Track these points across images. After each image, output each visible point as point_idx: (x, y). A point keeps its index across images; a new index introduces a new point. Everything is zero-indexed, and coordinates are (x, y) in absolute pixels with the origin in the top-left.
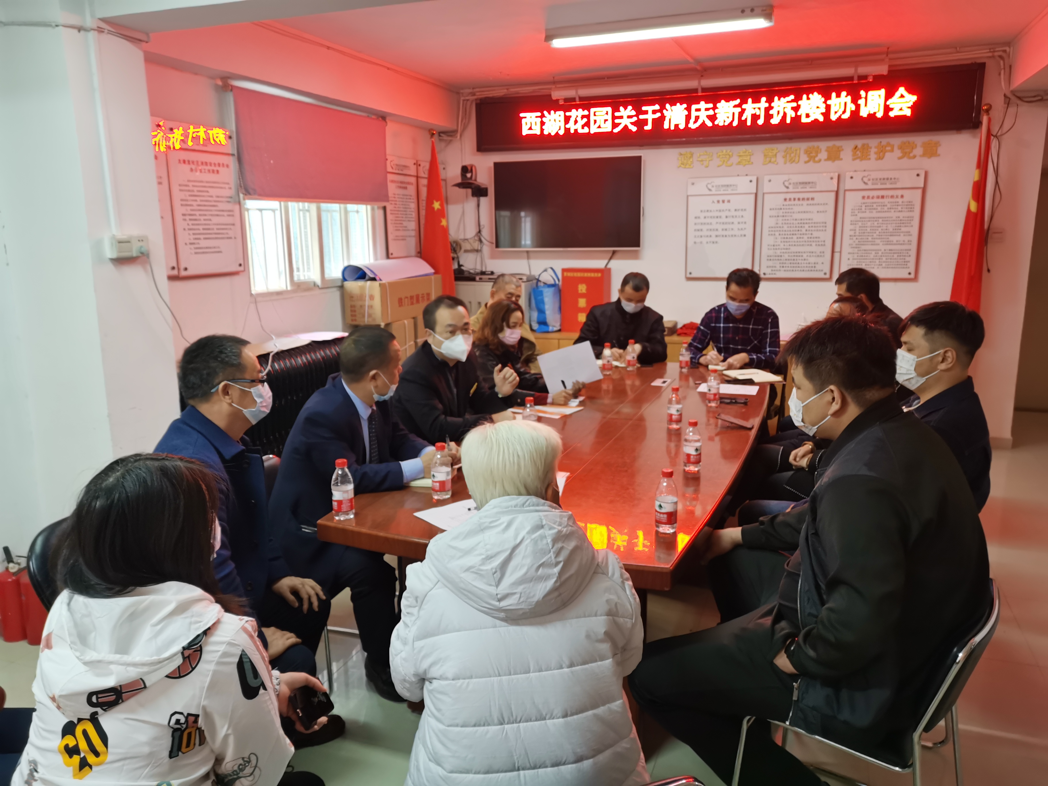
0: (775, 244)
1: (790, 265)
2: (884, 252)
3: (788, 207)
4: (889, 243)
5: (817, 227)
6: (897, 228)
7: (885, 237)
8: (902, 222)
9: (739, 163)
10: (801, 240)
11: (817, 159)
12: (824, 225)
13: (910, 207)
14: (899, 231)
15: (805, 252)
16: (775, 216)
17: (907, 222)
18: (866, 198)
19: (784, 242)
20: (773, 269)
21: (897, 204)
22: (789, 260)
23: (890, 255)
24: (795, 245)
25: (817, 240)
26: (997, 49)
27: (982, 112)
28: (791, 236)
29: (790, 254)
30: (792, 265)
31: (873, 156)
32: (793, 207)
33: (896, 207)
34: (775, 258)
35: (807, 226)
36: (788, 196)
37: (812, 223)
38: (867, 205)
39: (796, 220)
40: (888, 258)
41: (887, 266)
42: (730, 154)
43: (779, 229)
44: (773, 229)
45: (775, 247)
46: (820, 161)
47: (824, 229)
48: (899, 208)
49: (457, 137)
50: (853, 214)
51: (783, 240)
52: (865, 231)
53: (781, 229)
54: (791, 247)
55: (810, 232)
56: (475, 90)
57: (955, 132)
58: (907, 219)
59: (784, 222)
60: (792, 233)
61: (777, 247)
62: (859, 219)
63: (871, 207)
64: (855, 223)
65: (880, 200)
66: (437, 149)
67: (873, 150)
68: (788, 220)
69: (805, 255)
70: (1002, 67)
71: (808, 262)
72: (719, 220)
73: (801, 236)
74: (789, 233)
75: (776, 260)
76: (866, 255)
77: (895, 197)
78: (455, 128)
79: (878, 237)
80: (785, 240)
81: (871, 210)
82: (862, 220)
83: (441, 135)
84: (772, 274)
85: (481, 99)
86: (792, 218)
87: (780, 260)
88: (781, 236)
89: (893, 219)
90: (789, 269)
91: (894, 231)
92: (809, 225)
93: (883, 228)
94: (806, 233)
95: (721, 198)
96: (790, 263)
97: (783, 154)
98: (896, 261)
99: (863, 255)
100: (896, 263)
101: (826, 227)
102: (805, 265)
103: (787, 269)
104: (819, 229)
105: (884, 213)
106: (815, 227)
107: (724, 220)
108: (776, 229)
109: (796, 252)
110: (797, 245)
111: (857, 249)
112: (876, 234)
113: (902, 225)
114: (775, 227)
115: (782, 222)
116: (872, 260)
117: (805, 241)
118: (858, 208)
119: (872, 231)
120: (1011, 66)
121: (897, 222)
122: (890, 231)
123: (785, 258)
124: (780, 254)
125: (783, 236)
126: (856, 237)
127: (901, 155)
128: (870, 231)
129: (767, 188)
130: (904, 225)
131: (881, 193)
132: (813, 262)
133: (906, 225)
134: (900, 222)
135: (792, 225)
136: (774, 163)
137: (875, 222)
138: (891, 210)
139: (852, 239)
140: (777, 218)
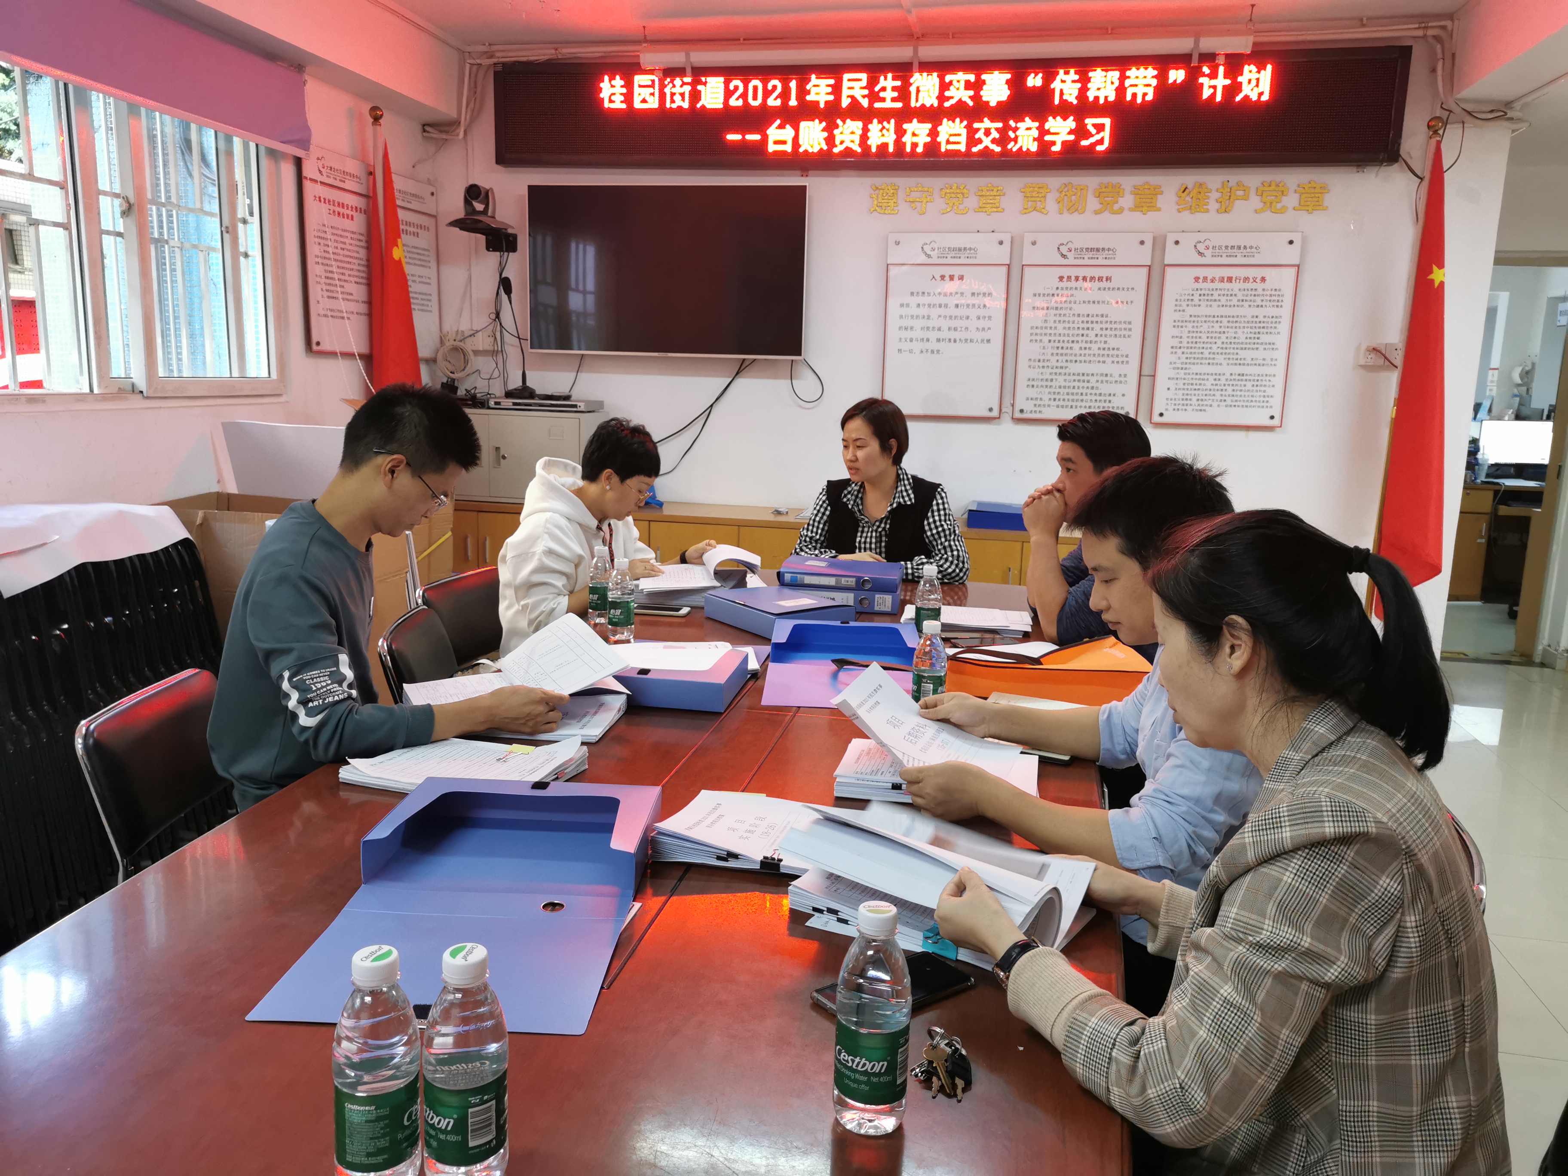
0: (1042, 358)
1: (1066, 397)
2: (1229, 377)
3: (1065, 292)
4: (1239, 362)
5: (1115, 329)
6: (1253, 336)
7: (1232, 351)
8: (1262, 325)
9: (980, 209)
10: (1087, 352)
11: (1116, 207)
12: (1128, 326)
13: (1276, 298)
14: (1256, 341)
15: (1093, 375)
16: (1043, 308)
17: (1270, 325)
18: (1200, 280)
19: (1057, 354)
20: (1038, 402)
21: (1253, 293)
22: (1065, 387)
23: (1240, 383)
24: (1076, 361)
25: (1115, 352)
26: (1431, 24)
28: (1070, 345)
29: (1067, 377)
30: (1071, 397)
31: (1213, 206)
32: (1074, 292)
33: (1252, 298)
34: (1040, 383)
35: (1097, 327)
36: (1065, 272)
37: (1107, 322)
38: (1202, 292)
40: (1235, 388)
41: (1233, 404)
42: (965, 191)
43: (1048, 331)
44: (1038, 331)
45: (1041, 364)
46: (1121, 211)
47: (1127, 333)
48: (1258, 299)
49: (458, 135)
50: (1178, 308)
51: (1055, 351)
52: (1198, 340)
53: (1053, 332)
54: (1069, 364)
55: (1103, 339)
56: (494, 48)
57: (1354, 169)
59: (1058, 318)
60: (1071, 339)
61: (1045, 364)
62: (1188, 319)
63: (1210, 298)
64: (1180, 324)
65: (1226, 285)
67: (1215, 195)
68: (1065, 315)
69: (1093, 379)
70: (1440, 55)
71: (1098, 392)
72: (942, 311)
73: (1088, 345)
74: (1066, 339)
75: (1042, 386)
76: (1198, 382)
77: (1251, 280)
78: (454, 115)
79: (1220, 351)
80: (1060, 351)
81: (1209, 303)
82: (1193, 319)
83: (427, 128)
84: (1035, 412)
85: (504, 64)
86: (1072, 312)
87: (1051, 386)
88: (1052, 344)
89: (1246, 320)
90: (1065, 403)
91: (1248, 341)
92: (1101, 326)
93: (1229, 335)
94: (1096, 339)
95: (947, 271)
96: (1068, 394)
97: (1058, 195)
98: (1251, 394)
99: (1194, 382)
100: (1250, 399)
101: (1130, 330)
102: (1093, 398)
103: (1061, 403)
104: (1118, 333)
105: (1232, 308)
106: (1111, 329)
107: (953, 311)
108: (1044, 331)
109: (1079, 375)
110: (1081, 362)
111: (1183, 371)
112: (1217, 345)
113: (1261, 330)
114: (1042, 328)
115: (1055, 318)
116: (1208, 392)
117: (1094, 355)
118: (1187, 297)
119: (1209, 340)
120: (1454, 55)
121: (1254, 325)
122: (1240, 341)
123: (1058, 384)
124: (1050, 377)
125: (1057, 344)
126: (1182, 350)
127: (1261, 205)
128: (1206, 340)
129: (1030, 255)
130: (1265, 330)
131: (1226, 272)
132: (1107, 392)
133: (1269, 331)
134: (1258, 325)
135: (1071, 325)
136: (1042, 210)
137: (1215, 325)
138: (1244, 303)
139: (1176, 353)
140: (1045, 311)
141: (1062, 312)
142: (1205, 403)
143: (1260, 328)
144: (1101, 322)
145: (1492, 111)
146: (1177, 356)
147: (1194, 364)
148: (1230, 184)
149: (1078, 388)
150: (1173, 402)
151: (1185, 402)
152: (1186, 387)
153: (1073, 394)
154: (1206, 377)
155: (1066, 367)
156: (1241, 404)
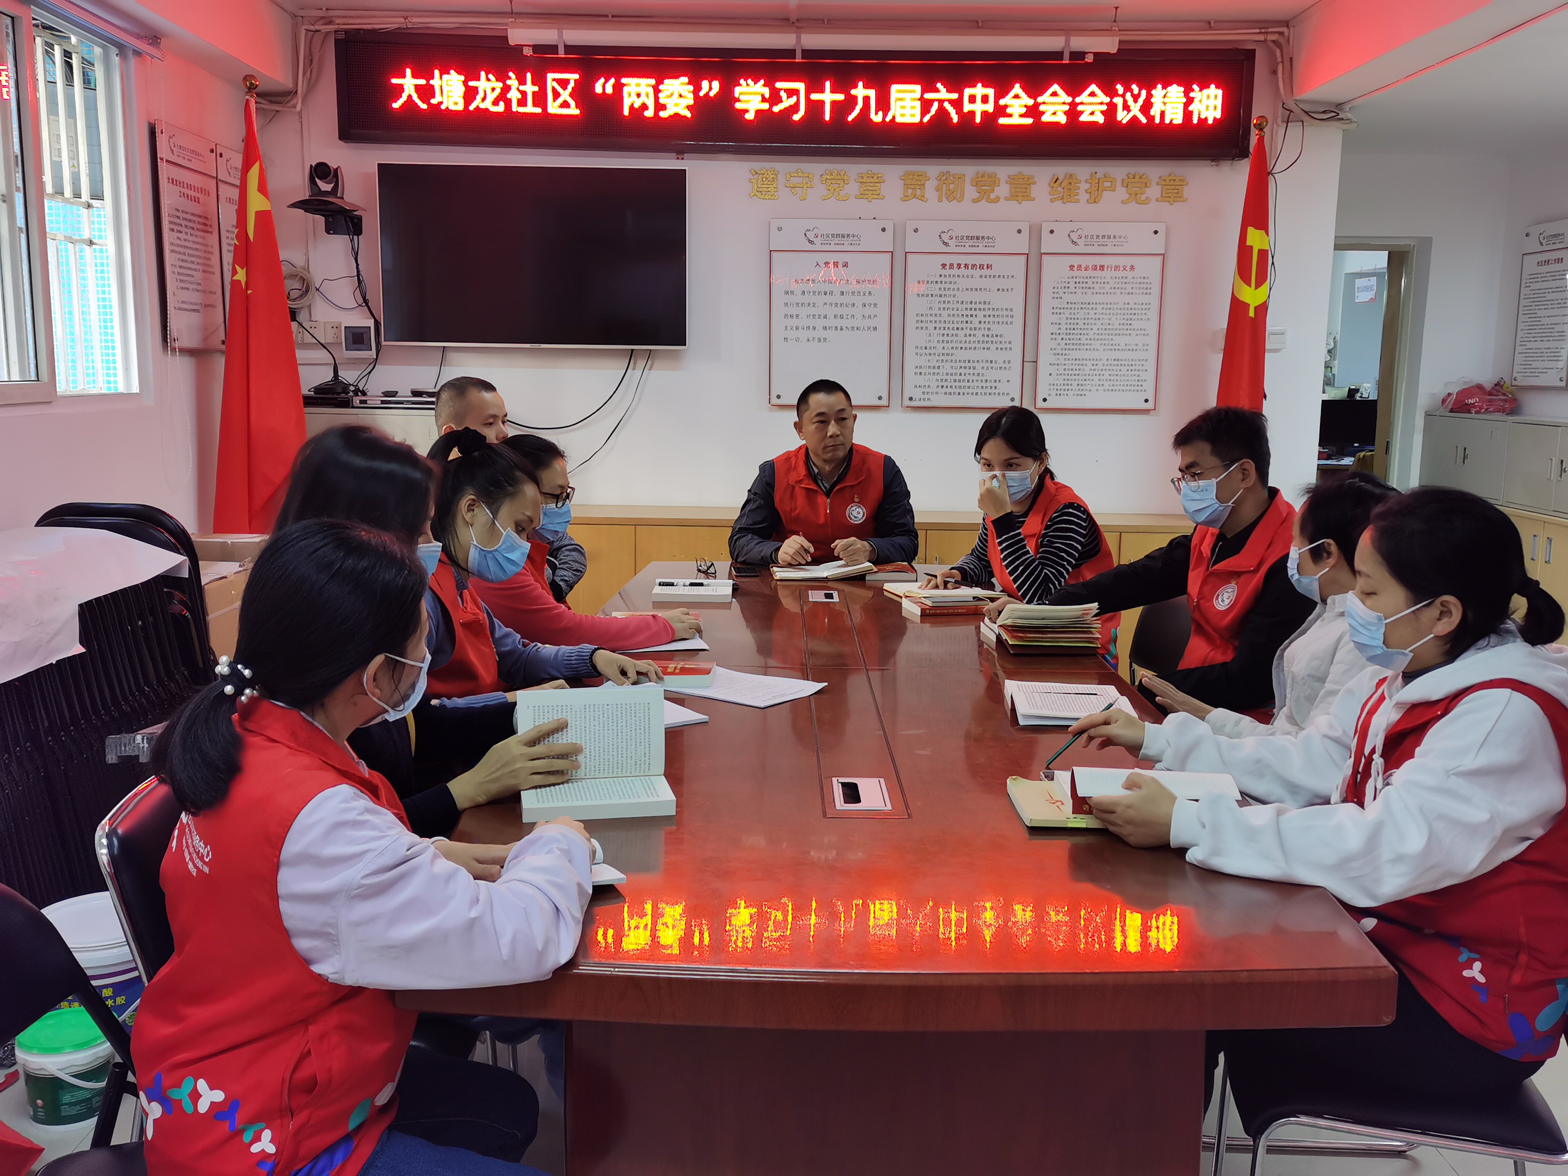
0: (928, 345)
1: (954, 384)
2: (1106, 363)
3: (948, 279)
4: (1113, 347)
5: (998, 316)
6: (1125, 322)
7: (1107, 337)
8: (1133, 312)
9: (862, 195)
10: (972, 339)
11: (993, 196)
12: (1010, 313)
13: (1145, 286)
14: (1129, 327)
16: (927, 295)
17: (1140, 312)
18: (1075, 269)
19: (943, 341)
21: (1124, 280)
22: (952, 374)
23: (1115, 368)
24: (962, 348)
25: (999, 339)
26: (1270, 30)
28: (956, 332)
29: (953, 364)
31: (1083, 196)
32: (956, 279)
33: (1123, 286)
34: (927, 371)
35: (980, 314)
36: (948, 259)
37: (989, 309)
38: (1077, 281)
39: (962, 303)
40: (1112, 373)
41: (1111, 388)
42: (845, 177)
43: (934, 319)
44: (924, 318)
45: (928, 351)
46: (997, 200)
47: (1009, 320)
48: (1129, 286)
49: (294, 106)
50: (1056, 295)
51: (941, 338)
52: (1076, 326)
53: (938, 319)
54: (954, 351)
55: (987, 326)
56: (331, 14)
57: (1208, 164)
58: (1141, 307)
59: (942, 306)
60: (956, 326)
61: (932, 351)
62: (1065, 306)
63: (1084, 285)
64: (1058, 311)
65: (1099, 273)
67: (1084, 186)
68: (949, 302)
69: (979, 366)
70: (1279, 62)
71: (984, 379)
72: (828, 299)
73: (972, 332)
74: (951, 326)
75: (929, 374)
76: (1078, 368)
77: (1122, 269)
78: (289, 85)
79: (1096, 337)
80: (946, 338)
81: (1084, 291)
82: (1069, 306)
84: (924, 399)
85: (345, 32)
86: (955, 299)
87: (938, 373)
88: (937, 331)
89: (1119, 306)
90: (953, 390)
91: (1121, 327)
92: (984, 313)
93: (1104, 322)
94: (980, 326)
95: (832, 258)
96: (955, 380)
97: (936, 182)
98: (1125, 378)
99: (1074, 367)
100: (1126, 383)
101: (1012, 316)
103: (949, 390)
104: (1000, 320)
105: (1106, 295)
106: (994, 316)
107: (838, 299)
108: (929, 318)
109: (964, 361)
110: (966, 348)
111: (1064, 357)
112: (1093, 332)
113: (1133, 317)
114: (927, 315)
115: (940, 305)
116: (1087, 377)
117: (979, 342)
118: (1063, 285)
120: (1291, 59)
121: (1126, 312)
122: (1114, 327)
123: (945, 371)
124: (937, 364)
125: (942, 332)
126: (1062, 336)
127: (1127, 196)
128: (1083, 327)
129: (912, 243)
130: (1136, 317)
131: (1098, 261)
132: (993, 379)
133: (1140, 317)
134: (1129, 312)
135: (955, 312)
136: (922, 198)
137: (1091, 311)
138: (1116, 290)
139: (1055, 339)
140: (930, 298)
141: (947, 299)
142: (1084, 387)
143: (1131, 314)
144: (984, 309)
145: (1325, 112)
146: (1057, 342)
147: (1073, 349)
148: (1098, 176)
149: (965, 374)
150: (1056, 388)
151: (1066, 387)
152: (1066, 372)
153: (960, 381)
154: (1084, 362)
155: (952, 354)
156: (1118, 388)
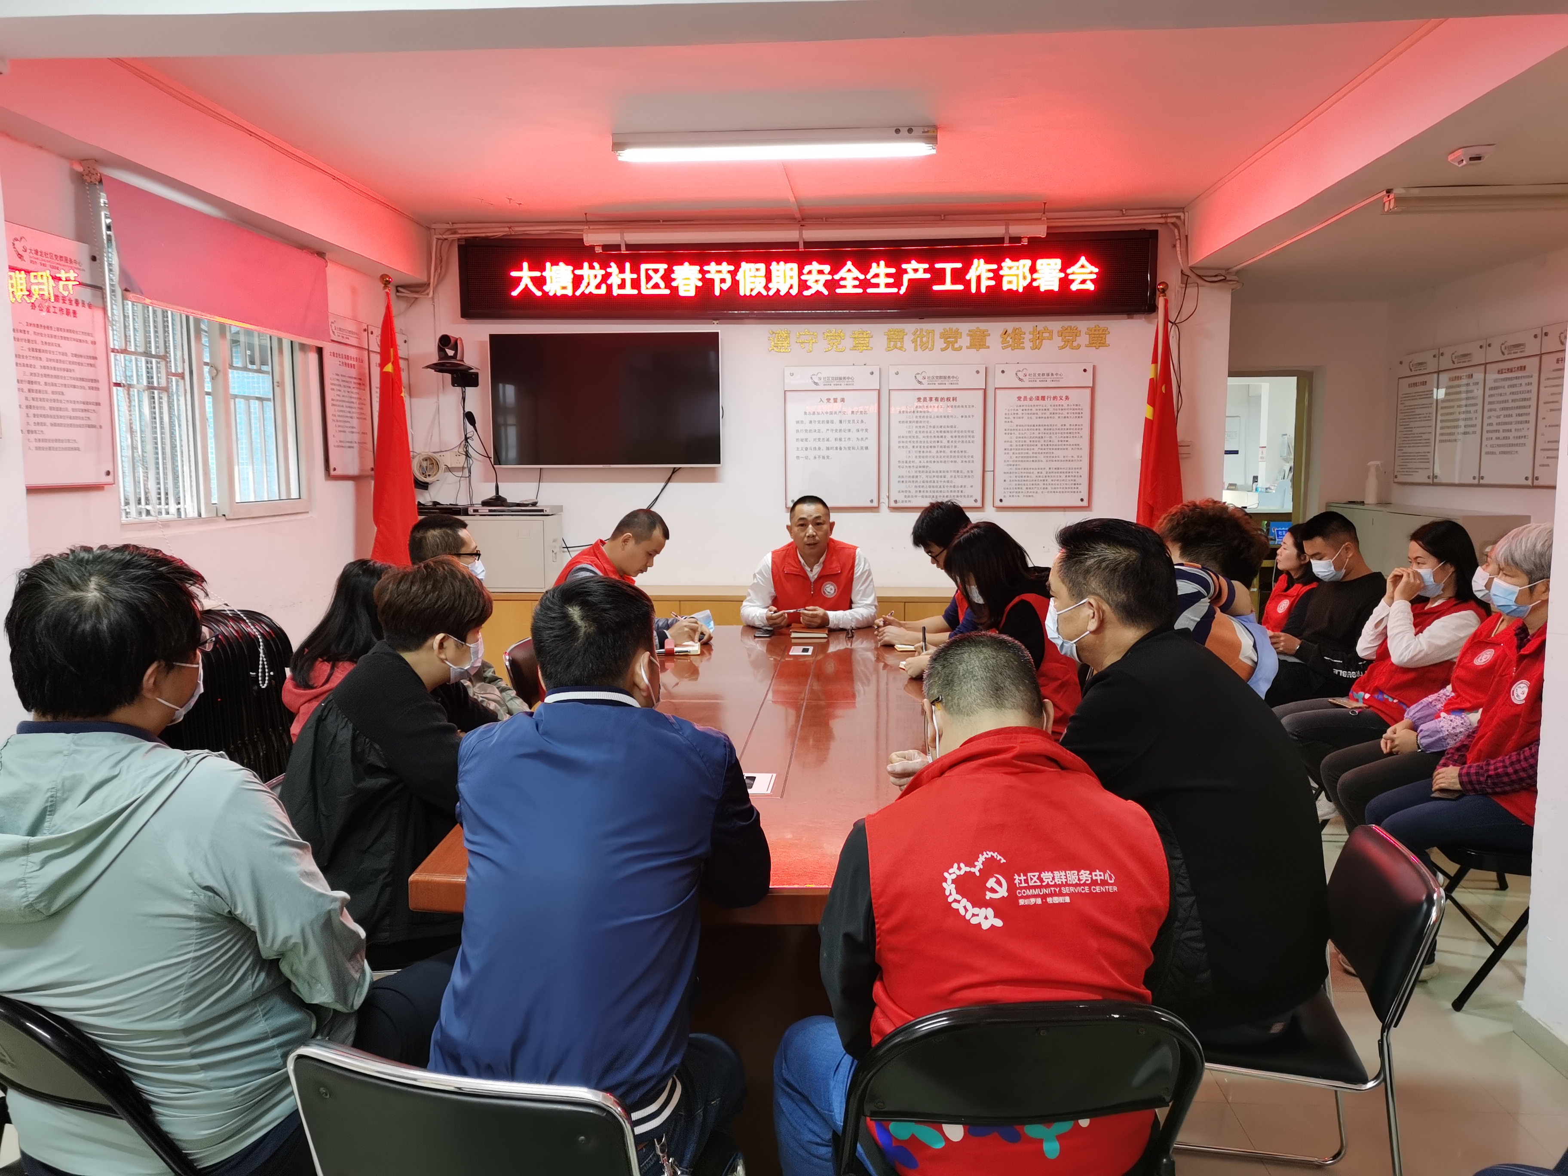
0: (908, 460)
1: (929, 489)
2: (1048, 471)
3: (923, 410)
4: (1054, 459)
5: (962, 437)
6: (1063, 439)
7: (1049, 451)
8: (1069, 431)
9: (854, 348)
10: (942, 454)
11: (956, 346)
12: (971, 434)
13: (1078, 411)
14: (1066, 443)
15: (947, 472)
16: (907, 422)
17: (1074, 431)
18: (1022, 399)
19: (920, 457)
20: (907, 494)
21: (1061, 407)
22: (927, 482)
23: (1056, 475)
24: (934, 462)
25: (963, 454)
26: (1169, 215)
27: (1158, 293)
28: (929, 449)
29: (928, 474)
30: (932, 489)
31: (1028, 344)
32: (929, 409)
33: (1061, 411)
34: (908, 479)
35: (948, 435)
36: (922, 394)
37: (955, 431)
38: (1024, 408)
39: (934, 427)
40: (1053, 479)
41: (1053, 490)
42: (842, 334)
43: (912, 439)
44: (904, 440)
45: (908, 465)
46: (960, 348)
47: (971, 439)
48: (1065, 412)
49: (428, 294)
50: (1007, 420)
51: (918, 455)
52: (1024, 443)
53: (915, 440)
54: (929, 464)
55: (954, 444)
56: (456, 226)
57: (1126, 316)
58: (1075, 427)
59: (918, 430)
60: (929, 445)
61: (911, 465)
62: (1015, 428)
63: (1030, 412)
64: (1010, 432)
65: (1041, 402)
66: (394, 311)
68: (923, 427)
69: (948, 475)
70: (1177, 237)
71: (952, 485)
72: (830, 426)
73: (943, 449)
74: (926, 445)
75: (910, 482)
76: (1025, 474)
77: (1059, 398)
78: (424, 279)
79: (1040, 451)
80: (922, 454)
81: (1030, 416)
82: (1018, 428)
83: (400, 289)
84: (906, 501)
85: (466, 239)
86: (929, 425)
87: (916, 481)
88: (915, 449)
89: (1057, 428)
90: (930, 494)
91: (1060, 443)
92: (951, 434)
93: (1046, 439)
94: (948, 444)
95: (832, 395)
96: (930, 487)
97: (913, 337)
98: (1065, 482)
99: (1023, 475)
100: (1065, 486)
101: (973, 437)
102: (949, 489)
103: (922, 494)
104: (964, 439)
105: (1047, 419)
106: (959, 436)
107: (837, 426)
108: (909, 439)
109: (937, 472)
110: (938, 462)
111: (1015, 467)
112: (1037, 447)
113: (1069, 435)
114: (907, 437)
115: (917, 429)
116: (1034, 483)
117: (948, 457)
118: (1013, 412)
119: (1032, 443)
120: (1187, 236)
121: (1063, 431)
122: (1054, 443)
123: (922, 480)
124: (916, 474)
125: (919, 449)
126: (1013, 451)
127: (1062, 343)
128: (1030, 443)
129: (894, 382)
130: (1072, 435)
131: (1041, 393)
132: (960, 485)
133: (1074, 435)
134: (1066, 431)
135: (929, 434)
136: (900, 349)
137: (1035, 432)
138: (1055, 415)
139: (1008, 453)
140: (909, 424)
141: (921, 425)
142: (1032, 490)
143: (1067, 433)
144: (951, 432)
145: (1216, 276)
146: (1010, 456)
147: (1022, 461)
148: (1039, 329)
149: (937, 482)
150: (1009, 490)
151: (1018, 490)
152: (1018, 479)
153: (933, 487)
154: (1032, 471)
155: (927, 467)
156: (1058, 490)
